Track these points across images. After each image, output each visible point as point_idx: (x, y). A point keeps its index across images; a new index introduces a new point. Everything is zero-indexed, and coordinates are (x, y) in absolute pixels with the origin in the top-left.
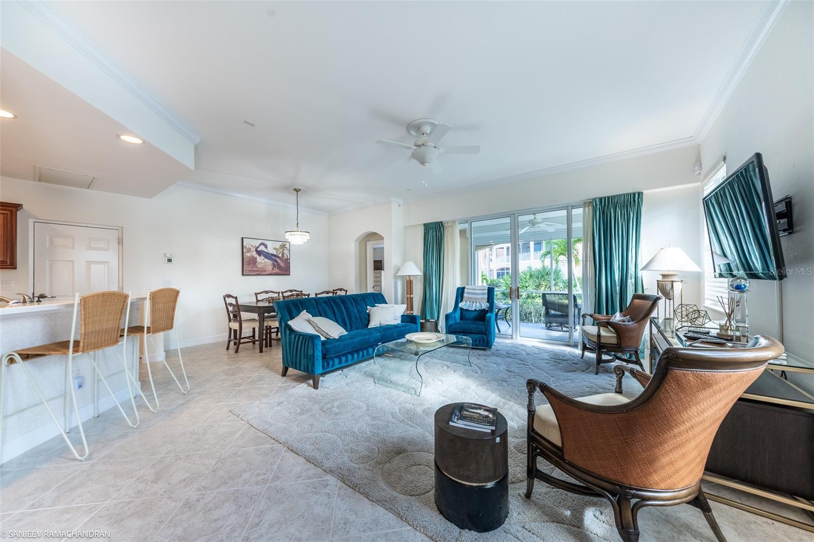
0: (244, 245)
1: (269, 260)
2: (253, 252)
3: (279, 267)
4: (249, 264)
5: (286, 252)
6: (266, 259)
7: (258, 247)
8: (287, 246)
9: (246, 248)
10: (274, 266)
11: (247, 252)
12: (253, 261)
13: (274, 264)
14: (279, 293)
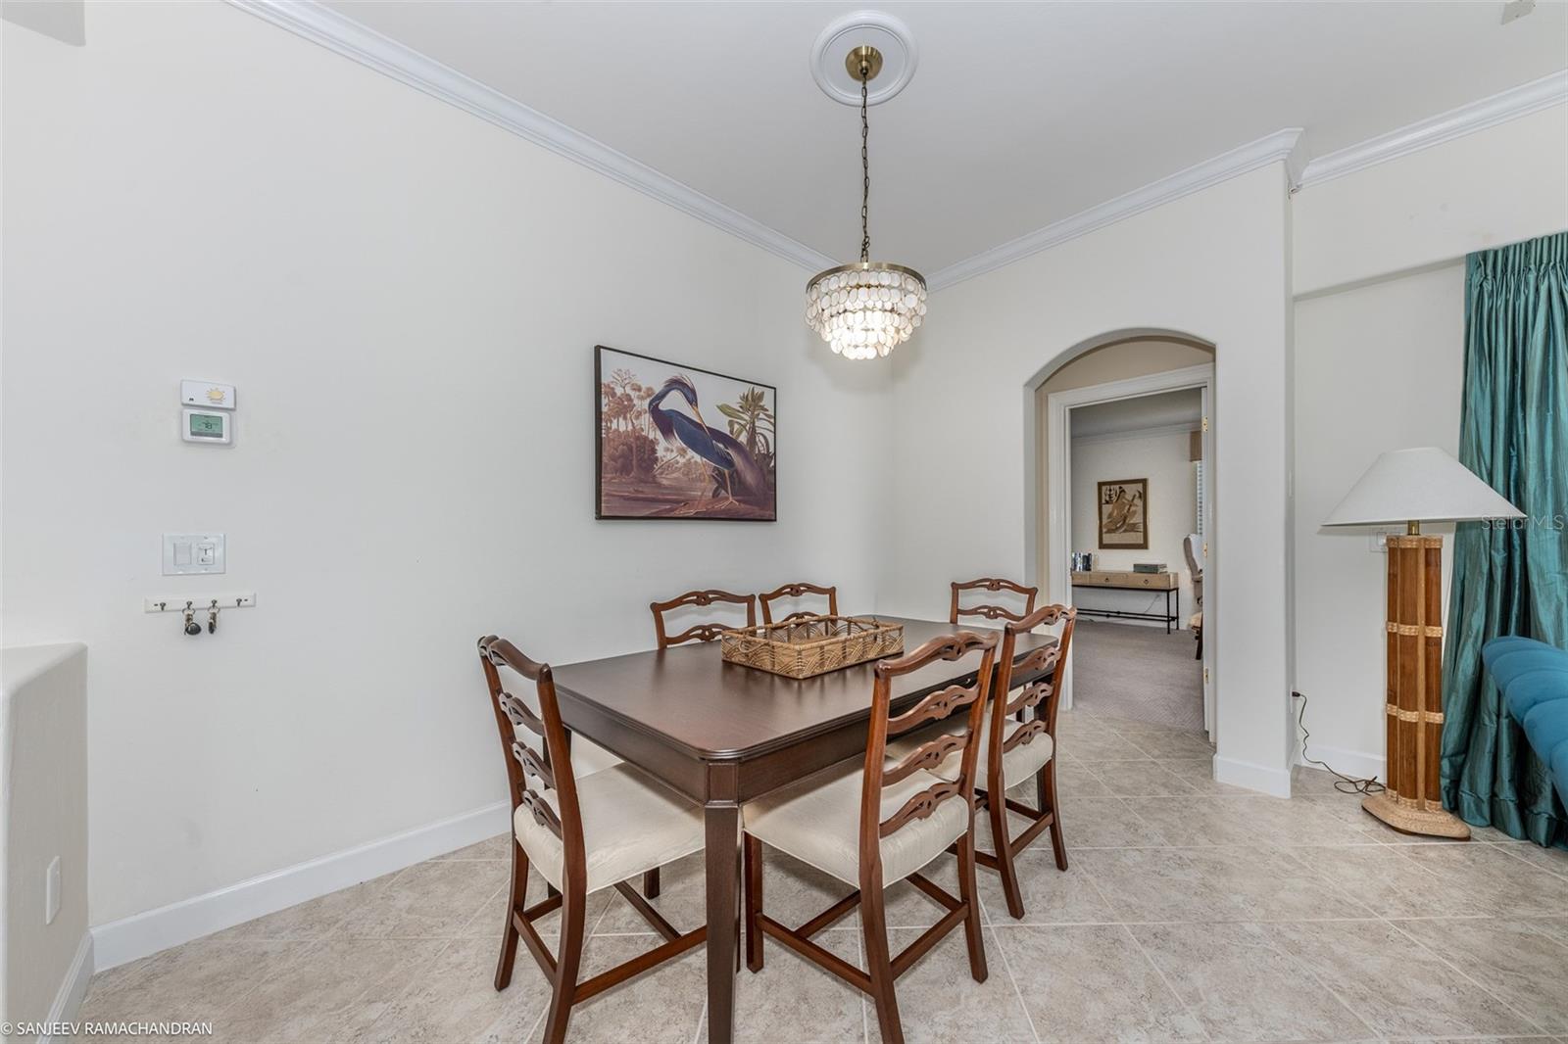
0: (604, 380)
1: (702, 454)
2: (639, 414)
3: (740, 488)
4: (625, 469)
5: (762, 425)
6: (691, 453)
7: (661, 396)
8: (767, 402)
9: (614, 395)
10: (720, 480)
11: (617, 415)
12: (641, 455)
13: (721, 474)
14: (749, 600)
